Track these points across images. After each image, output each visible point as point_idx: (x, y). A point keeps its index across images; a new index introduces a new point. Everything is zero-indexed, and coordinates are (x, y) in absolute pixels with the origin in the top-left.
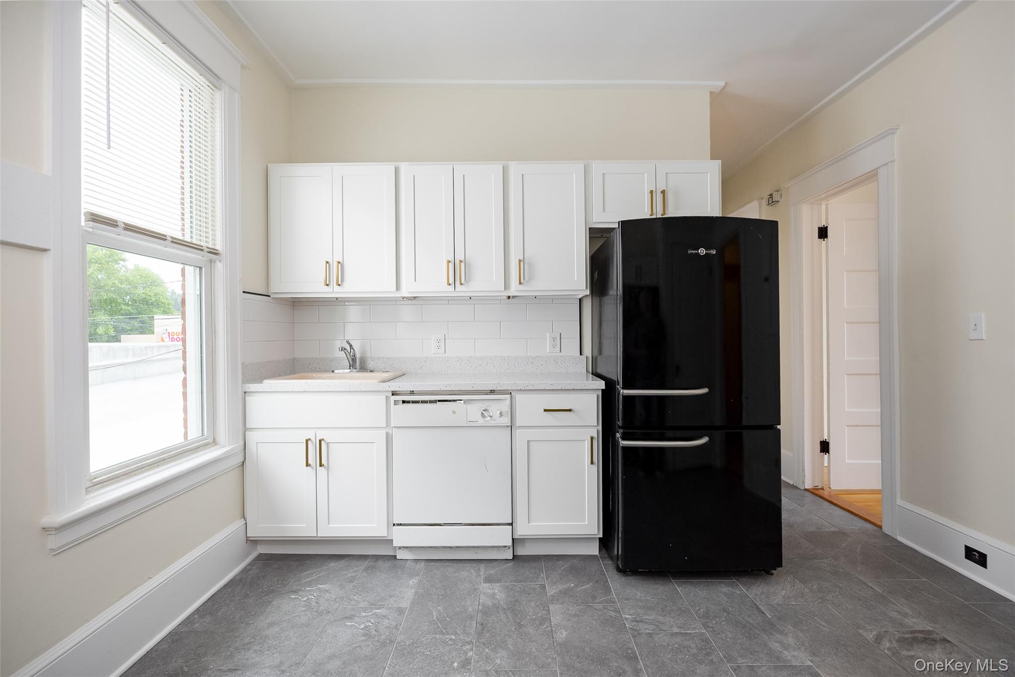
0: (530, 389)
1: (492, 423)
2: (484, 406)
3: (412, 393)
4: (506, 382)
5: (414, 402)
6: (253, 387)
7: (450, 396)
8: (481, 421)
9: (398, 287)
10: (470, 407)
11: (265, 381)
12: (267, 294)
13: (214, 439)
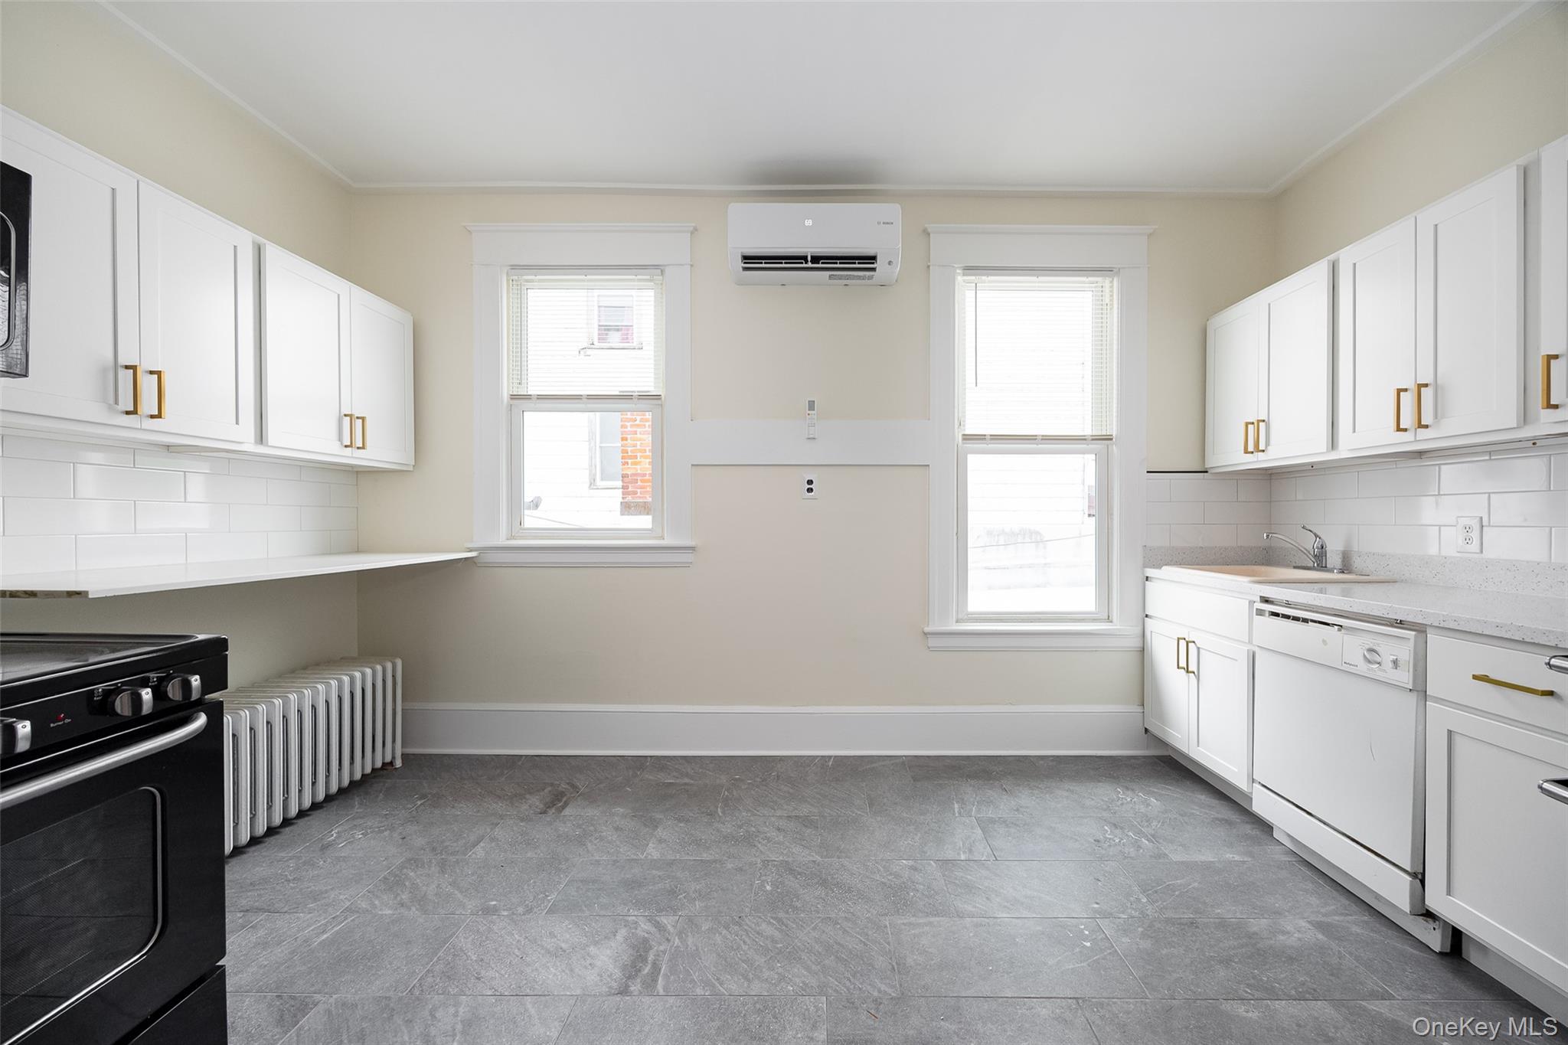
0: (1451, 627)
1: (1379, 675)
2: (1369, 641)
3: (1288, 604)
4: (1405, 607)
5: (1287, 617)
6: (1150, 572)
7: (1334, 618)
8: (1363, 668)
9: (1333, 444)
10: (1348, 639)
11: (1164, 568)
12: (1203, 470)
13: (1109, 617)
